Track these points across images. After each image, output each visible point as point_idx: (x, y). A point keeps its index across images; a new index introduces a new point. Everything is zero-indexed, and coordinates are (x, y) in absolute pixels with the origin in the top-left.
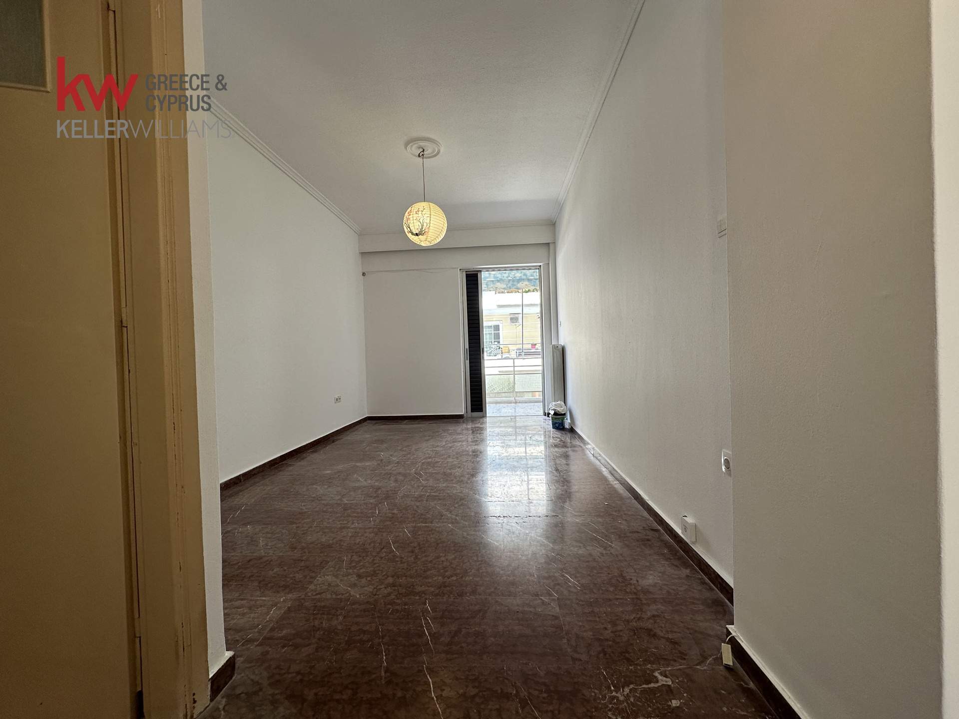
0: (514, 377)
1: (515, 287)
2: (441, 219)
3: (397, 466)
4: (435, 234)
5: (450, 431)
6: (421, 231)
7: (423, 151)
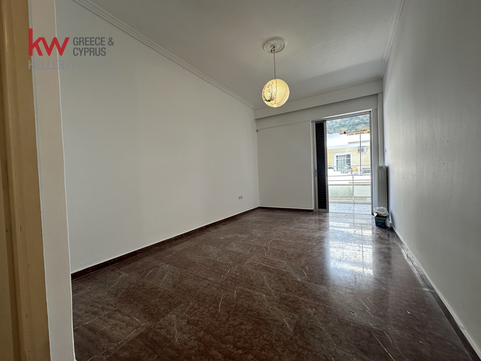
0: (353, 187)
1: (354, 129)
2: (284, 88)
3: (258, 240)
4: (280, 99)
5: (301, 220)
6: (271, 98)
7: (274, 47)
